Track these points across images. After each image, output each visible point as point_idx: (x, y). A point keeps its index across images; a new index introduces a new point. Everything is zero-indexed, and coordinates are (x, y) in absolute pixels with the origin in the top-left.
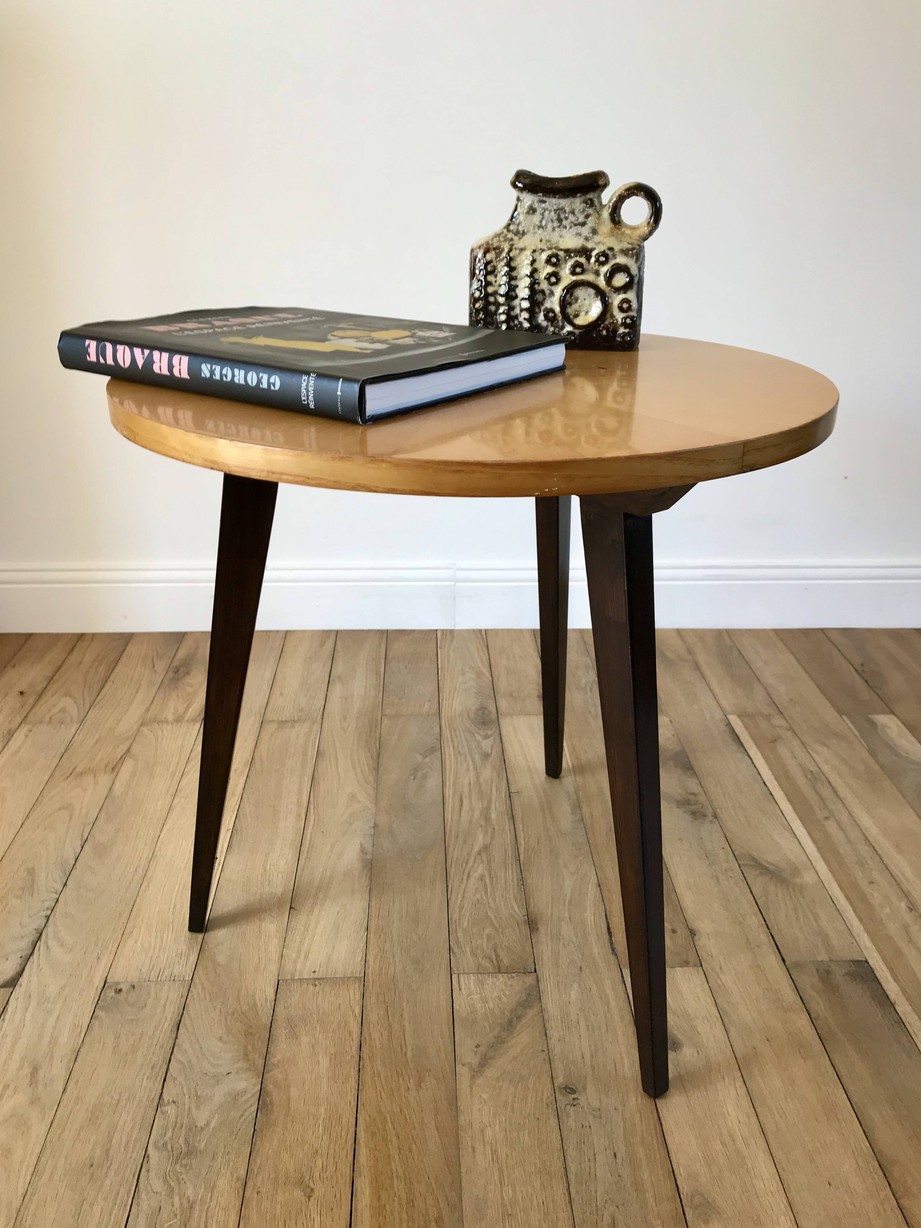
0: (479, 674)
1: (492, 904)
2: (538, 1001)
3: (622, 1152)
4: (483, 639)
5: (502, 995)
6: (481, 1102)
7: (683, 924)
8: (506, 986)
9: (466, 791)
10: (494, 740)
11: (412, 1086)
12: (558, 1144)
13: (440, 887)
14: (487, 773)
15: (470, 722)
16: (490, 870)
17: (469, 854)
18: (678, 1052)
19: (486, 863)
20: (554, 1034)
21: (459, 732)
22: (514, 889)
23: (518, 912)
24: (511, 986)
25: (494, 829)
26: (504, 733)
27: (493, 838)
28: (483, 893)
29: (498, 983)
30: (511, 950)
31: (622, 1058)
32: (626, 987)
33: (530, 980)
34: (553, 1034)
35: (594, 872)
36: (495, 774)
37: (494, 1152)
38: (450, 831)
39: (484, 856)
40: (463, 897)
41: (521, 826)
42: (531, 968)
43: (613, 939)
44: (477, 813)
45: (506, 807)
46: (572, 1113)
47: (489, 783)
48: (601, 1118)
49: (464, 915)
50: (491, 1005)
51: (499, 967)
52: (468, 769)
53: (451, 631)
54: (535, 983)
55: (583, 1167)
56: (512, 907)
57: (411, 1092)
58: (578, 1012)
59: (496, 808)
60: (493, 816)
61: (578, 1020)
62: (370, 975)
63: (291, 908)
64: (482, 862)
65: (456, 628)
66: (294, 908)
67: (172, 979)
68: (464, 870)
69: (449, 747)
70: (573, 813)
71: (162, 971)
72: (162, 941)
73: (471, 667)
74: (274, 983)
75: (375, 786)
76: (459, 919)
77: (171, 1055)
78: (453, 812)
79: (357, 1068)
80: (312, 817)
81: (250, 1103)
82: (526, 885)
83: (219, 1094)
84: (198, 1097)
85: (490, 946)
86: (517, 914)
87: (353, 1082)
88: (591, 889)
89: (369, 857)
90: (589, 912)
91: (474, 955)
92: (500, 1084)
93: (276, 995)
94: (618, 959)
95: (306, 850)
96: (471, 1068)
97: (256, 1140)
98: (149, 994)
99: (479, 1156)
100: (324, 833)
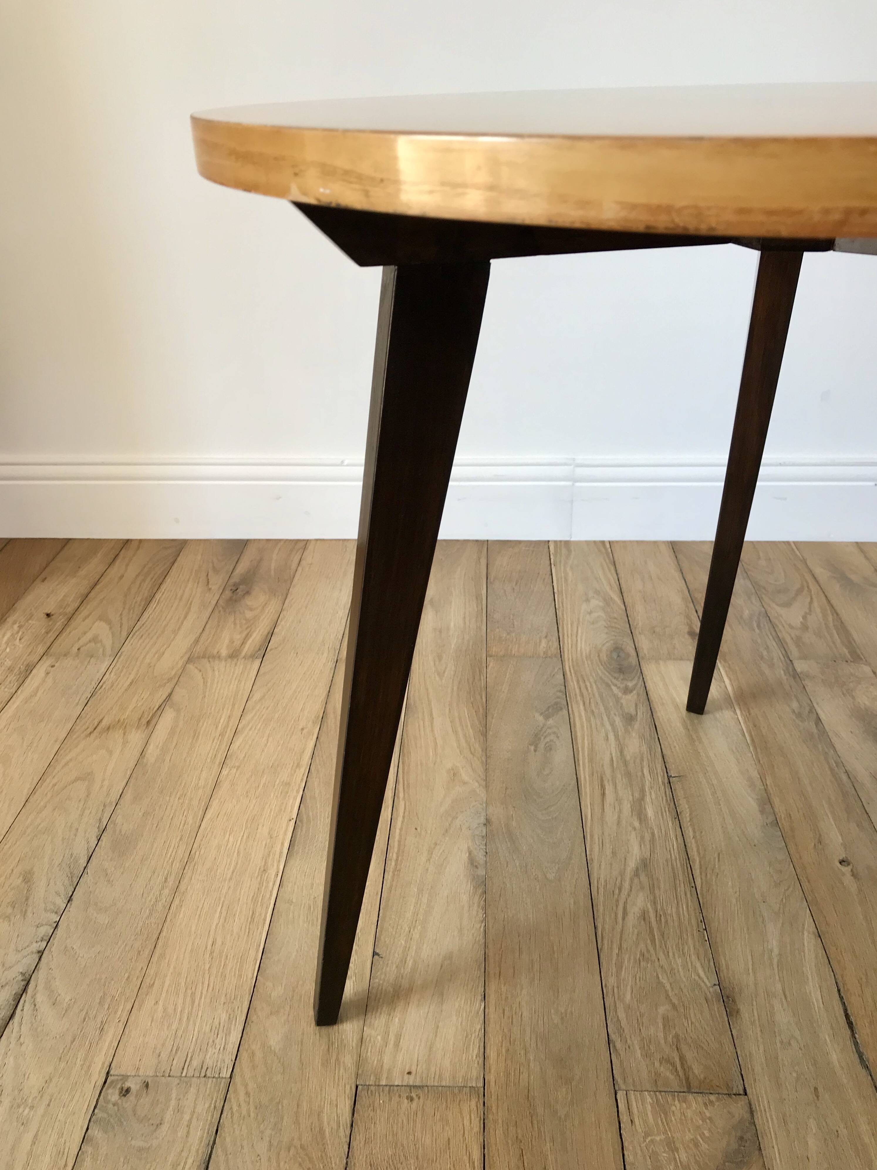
0: (608, 602)
2: (758, 1153)
4: (608, 554)
5: (699, 1138)
8: (703, 1119)
9: (608, 771)
10: (638, 695)
14: (633, 746)
15: (602, 668)
16: (655, 903)
17: (622, 874)
21: (590, 683)
22: (693, 938)
23: (706, 980)
24: (711, 1119)
25: (652, 835)
26: (650, 685)
27: (653, 849)
28: (649, 943)
29: (690, 1113)
30: (702, 1049)
33: (739, 1109)
35: (808, 912)
36: (645, 748)
38: (592, 835)
39: (643, 878)
40: (620, 948)
41: (690, 829)
42: (738, 1087)
43: (857, 1036)
44: (625, 808)
45: (667, 801)
47: (635, 760)
50: (685, 1158)
51: (688, 1080)
52: (607, 738)
53: (567, 543)
54: (747, 1116)
56: (695, 969)
59: (650, 800)
60: (650, 813)
62: (493, 1086)
63: (375, 954)
64: (642, 888)
65: (572, 539)
66: (378, 954)
67: (203, 1074)
68: (617, 901)
69: (579, 707)
70: (762, 812)
71: (189, 1056)
72: (193, 1002)
73: (597, 592)
74: (350, 1090)
75: (484, 759)
76: (618, 987)
78: (592, 805)
80: (401, 805)
82: (710, 930)
85: (670, 1040)
86: (703, 982)
88: (808, 941)
89: (481, 872)
90: (811, 983)
91: (646, 1055)
93: (353, 1115)
94: (871, 1075)
95: (395, 856)
98: (168, 1100)
100: (418, 830)
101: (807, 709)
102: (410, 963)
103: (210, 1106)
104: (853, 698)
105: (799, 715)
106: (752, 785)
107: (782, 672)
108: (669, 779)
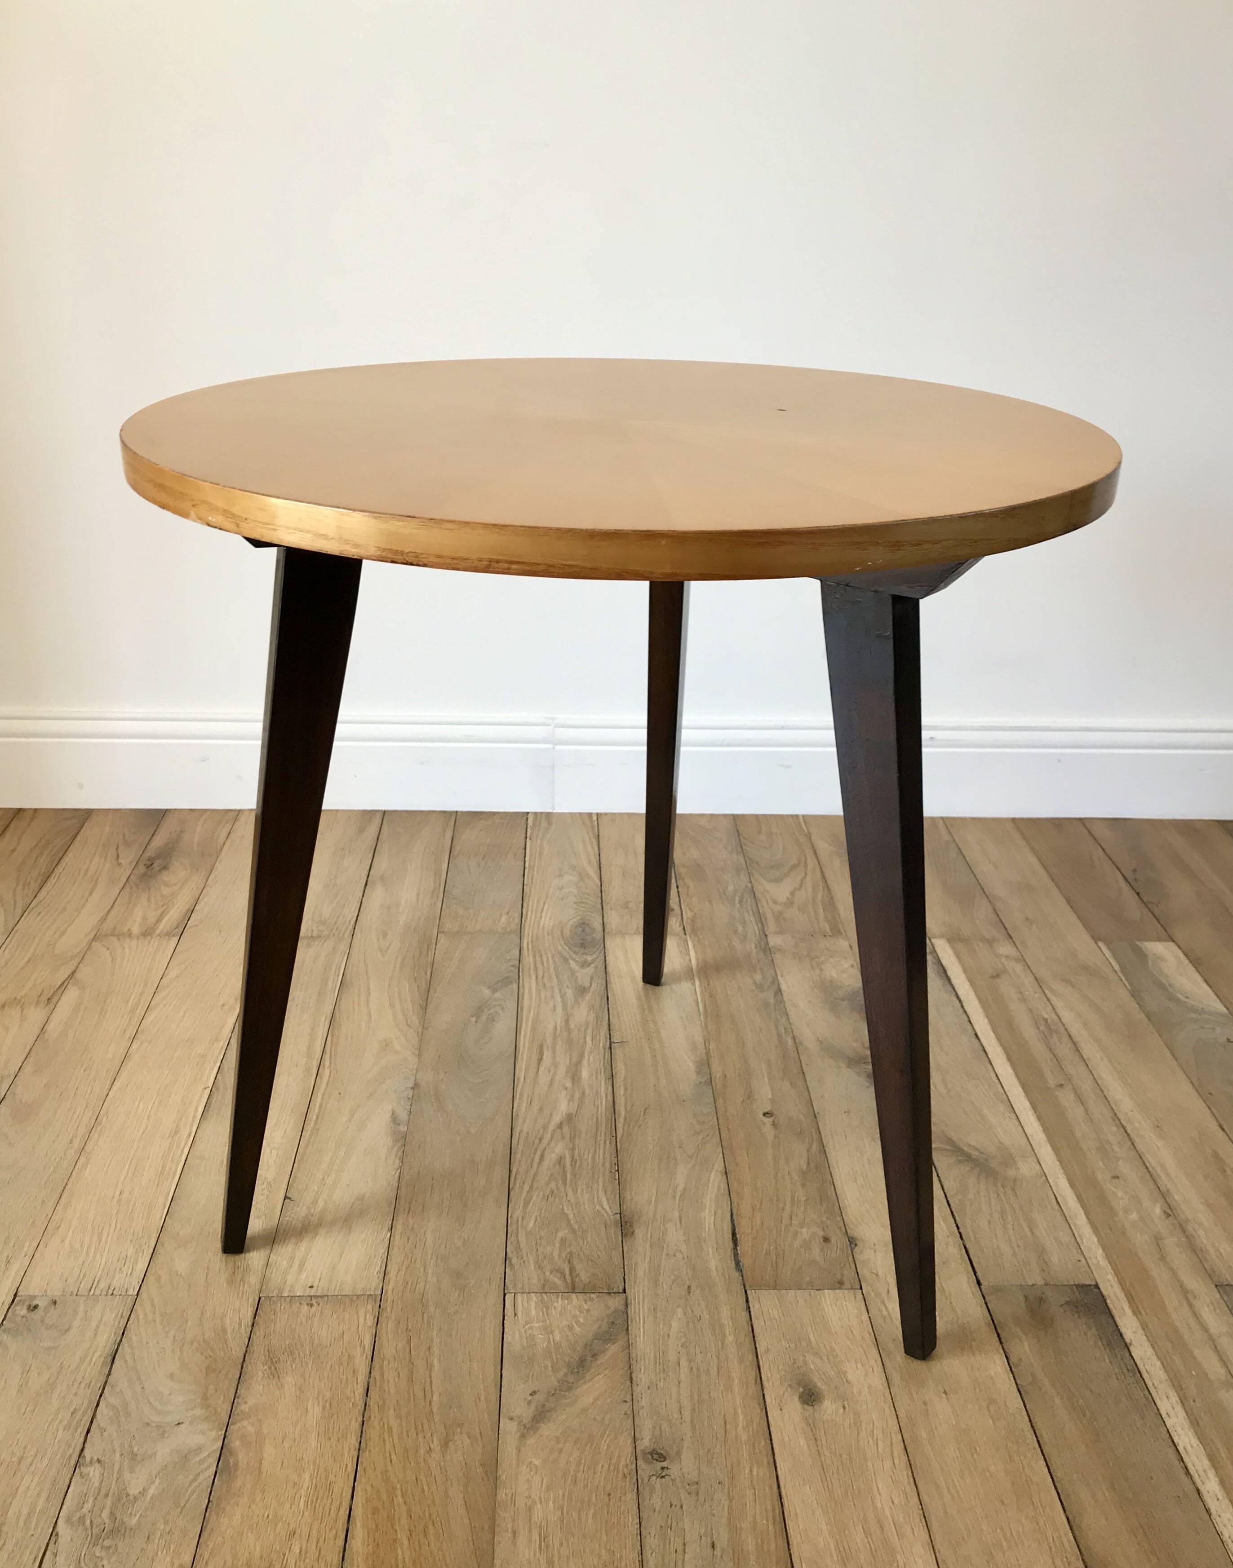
0: (582, 876)
1: (571, 1198)
2: (624, 1332)
3: (723, 1538)
4: (593, 827)
5: (574, 1324)
6: (531, 1470)
7: (841, 1229)
8: (581, 1311)
9: (549, 1041)
10: (596, 967)
11: (436, 1444)
12: (633, 1529)
13: (499, 1173)
14: (582, 1014)
15: (563, 943)
16: (572, 1149)
17: (545, 1127)
18: (815, 1406)
19: (567, 1139)
20: (643, 1378)
21: (547, 957)
22: (604, 1177)
23: (608, 1210)
24: (588, 1311)
25: (584, 1093)
26: (610, 958)
27: (580, 1105)
28: (560, 1182)
29: (569, 1307)
30: (592, 1261)
31: (735, 1413)
32: (750, 1315)
33: (615, 1303)
34: (641, 1379)
35: (721, 1155)
36: (592, 1018)
37: (543, 1537)
38: (521, 1095)
39: (566, 1129)
40: (531, 1187)
41: (622, 1089)
42: (618, 1287)
43: (738, 1248)
44: (562, 1069)
45: (604, 1064)
46: (658, 1486)
47: (583, 1029)
48: (697, 1494)
49: (530, 1211)
50: (558, 1338)
51: (573, 1284)
52: (554, 1009)
53: (548, 816)
54: (622, 1308)
55: (666, 1561)
56: (600, 1202)
57: (433, 1455)
58: (680, 1349)
59: (589, 1063)
60: (585, 1074)
61: (679, 1359)
62: (390, 1293)
63: (286, 1198)
64: (563, 1138)
65: (554, 811)
66: (289, 1198)
67: (110, 1292)
68: (536, 1149)
69: (530, 978)
70: (698, 1073)
71: (97, 1280)
72: (100, 1240)
73: (572, 867)
74: (252, 1300)
75: (420, 1030)
76: (523, 1218)
77: (101, 1396)
78: (527, 1069)
79: (360, 1419)
80: (326, 1073)
81: (206, 1464)
82: (622, 1171)
83: (164, 1451)
84: (133, 1456)
85: (564, 1256)
86: (606, 1212)
87: (353, 1441)
88: (715, 1179)
89: (403, 1128)
90: (707, 1211)
91: (540, 1267)
92: (561, 1445)
93: (255, 1318)
94: (742, 1276)
95: (314, 1117)
96: (519, 1423)
97: (210, 1515)
98: (75, 1312)
99: (521, 1541)
100: (342, 1095)
101: (770, 980)
102: (321, 1203)
103: (116, 1317)
104: (821, 970)
105: (760, 987)
106: (694, 1048)
107: (753, 946)
108: (610, 1045)
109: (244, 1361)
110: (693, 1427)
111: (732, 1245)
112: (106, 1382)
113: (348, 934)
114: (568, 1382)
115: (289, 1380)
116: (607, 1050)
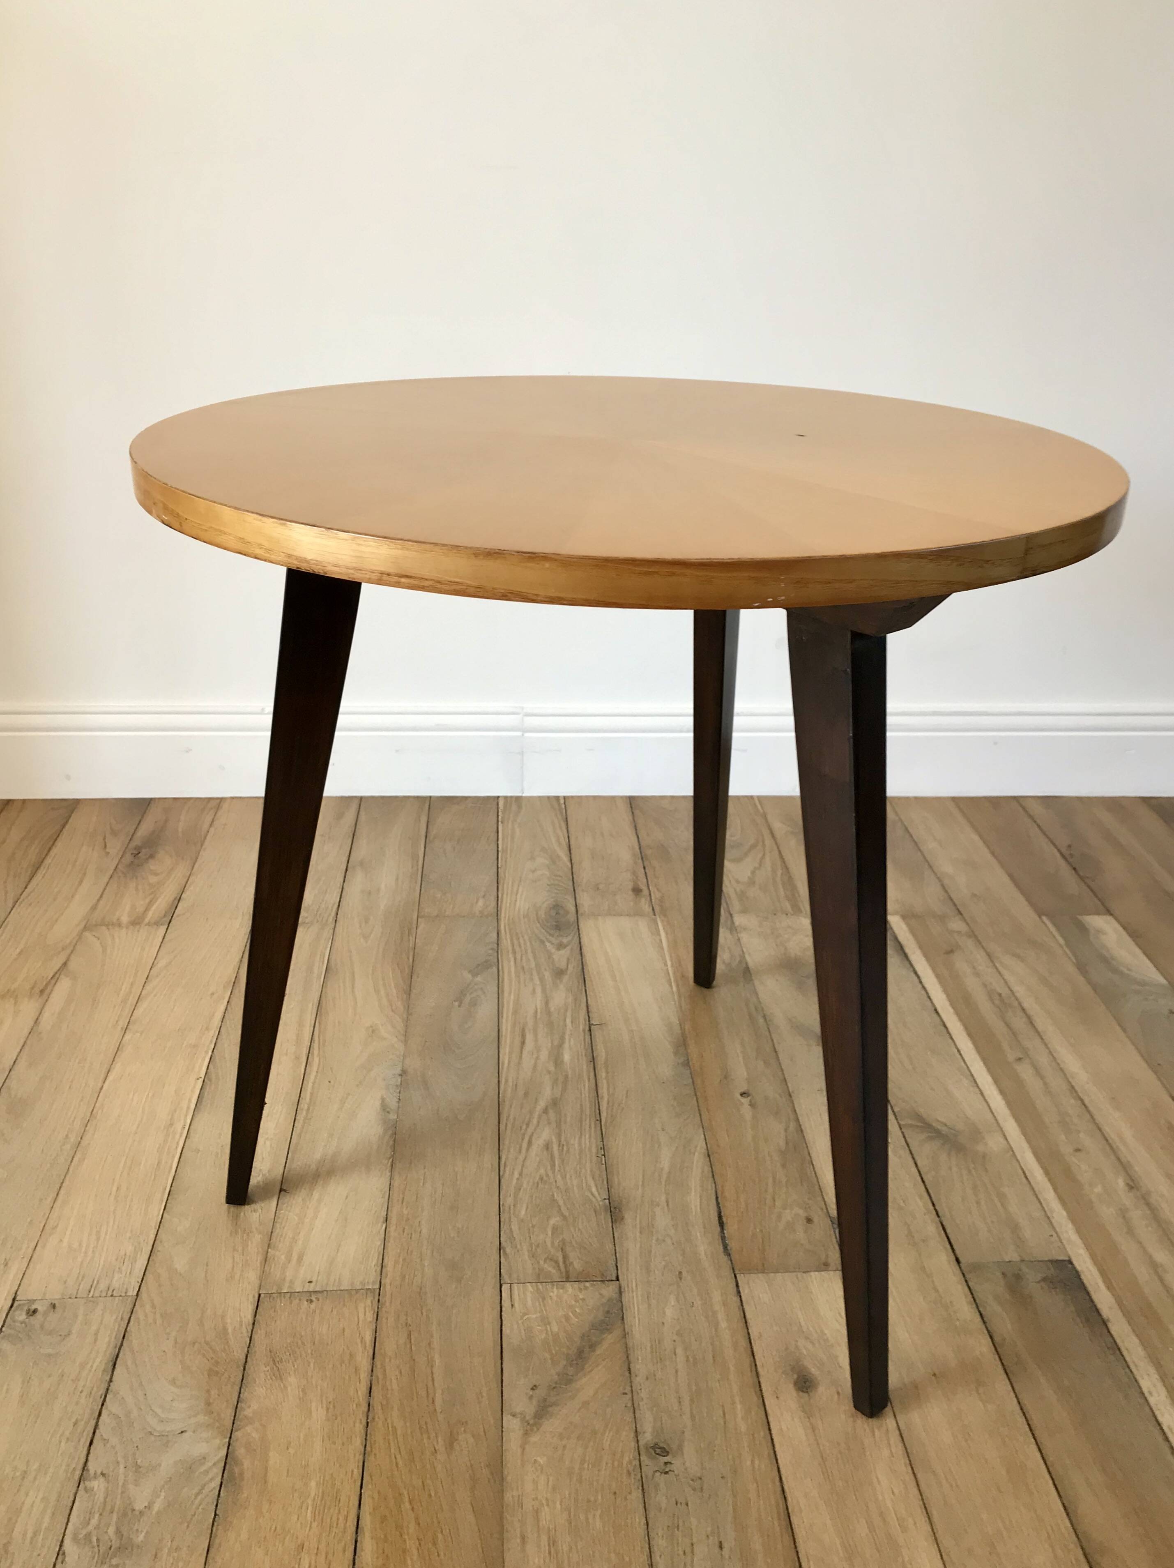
0: (554, 859)
1: (560, 1183)
2: (620, 1322)
3: (730, 1540)
4: (560, 809)
5: (570, 1314)
6: (536, 1470)
7: (822, 1209)
8: (577, 1301)
9: (530, 1024)
10: (572, 949)
11: (440, 1446)
12: (641, 1530)
13: (489, 1159)
14: (561, 997)
15: (538, 925)
16: (559, 1136)
17: (531, 1112)
18: (811, 1394)
19: (554, 1125)
20: (641, 1368)
21: (524, 940)
22: (591, 1162)
23: (597, 1196)
24: (583, 1300)
25: (567, 1076)
26: (585, 940)
27: (564, 1089)
28: (549, 1168)
29: (565, 1297)
30: (585, 1248)
31: (734, 1403)
32: (741, 1300)
33: (609, 1291)
34: (639, 1371)
35: (703, 1136)
36: (570, 1000)
37: (552, 1542)
38: (507, 1078)
39: (552, 1114)
40: (521, 1174)
41: (603, 1070)
42: (611, 1275)
43: (725, 1231)
44: (545, 1053)
45: (585, 1046)
46: (662, 1485)
47: (562, 1011)
48: (702, 1490)
49: (521, 1199)
50: (555, 1329)
51: (567, 1272)
52: (534, 992)
53: (518, 799)
54: (616, 1296)
55: (675, 1563)
56: (589, 1187)
57: (439, 1457)
58: (675, 1337)
59: (570, 1046)
60: (567, 1057)
61: (675, 1349)
62: (388, 1287)
63: (281, 1190)
64: (549, 1123)
65: (524, 795)
66: (285, 1191)
67: (110, 1293)
68: (524, 1134)
69: (509, 962)
70: (676, 1053)
71: (96, 1281)
72: (98, 1240)
73: (543, 849)
74: (252, 1299)
75: (405, 1016)
76: (514, 1206)
77: (103, 1405)
78: (510, 1053)
79: (364, 1422)
80: (315, 1060)
81: (210, 1476)
82: (608, 1156)
83: (168, 1461)
84: (137, 1467)
85: (556, 1244)
86: (595, 1197)
87: (358, 1442)
88: (698, 1160)
89: (393, 1116)
90: (693, 1193)
91: (533, 1256)
92: (564, 1442)
93: (255, 1316)
94: (731, 1260)
95: (306, 1107)
96: (523, 1419)
97: (217, 1530)
98: (76, 1316)
99: (530, 1548)
100: (332, 1082)
101: (739, 959)
103: (116, 1318)
104: (787, 947)
105: (729, 966)
106: (670, 1029)
108: (590, 1027)
109: (246, 1362)
110: (693, 1417)
111: (719, 1229)
112: (108, 1389)
113: (331, 919)
114: (567, 1375)
115: (292, 1380)
116: (587, 1033)
